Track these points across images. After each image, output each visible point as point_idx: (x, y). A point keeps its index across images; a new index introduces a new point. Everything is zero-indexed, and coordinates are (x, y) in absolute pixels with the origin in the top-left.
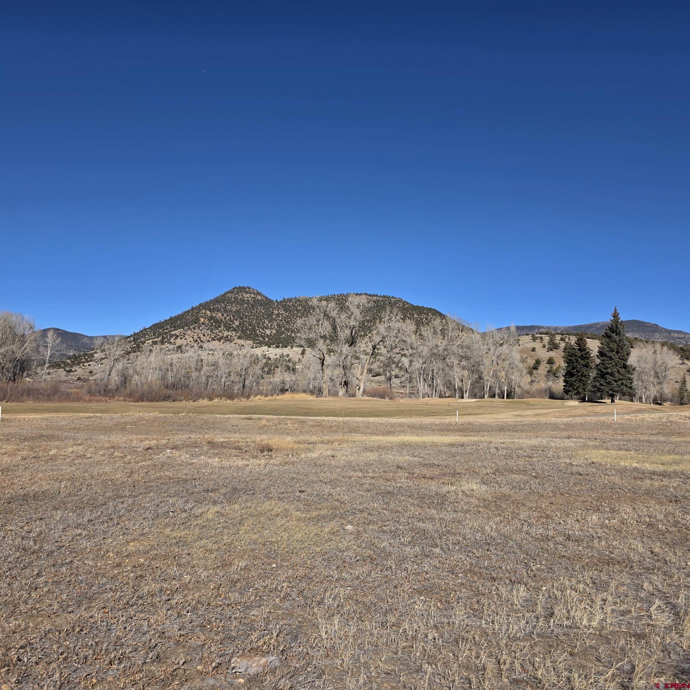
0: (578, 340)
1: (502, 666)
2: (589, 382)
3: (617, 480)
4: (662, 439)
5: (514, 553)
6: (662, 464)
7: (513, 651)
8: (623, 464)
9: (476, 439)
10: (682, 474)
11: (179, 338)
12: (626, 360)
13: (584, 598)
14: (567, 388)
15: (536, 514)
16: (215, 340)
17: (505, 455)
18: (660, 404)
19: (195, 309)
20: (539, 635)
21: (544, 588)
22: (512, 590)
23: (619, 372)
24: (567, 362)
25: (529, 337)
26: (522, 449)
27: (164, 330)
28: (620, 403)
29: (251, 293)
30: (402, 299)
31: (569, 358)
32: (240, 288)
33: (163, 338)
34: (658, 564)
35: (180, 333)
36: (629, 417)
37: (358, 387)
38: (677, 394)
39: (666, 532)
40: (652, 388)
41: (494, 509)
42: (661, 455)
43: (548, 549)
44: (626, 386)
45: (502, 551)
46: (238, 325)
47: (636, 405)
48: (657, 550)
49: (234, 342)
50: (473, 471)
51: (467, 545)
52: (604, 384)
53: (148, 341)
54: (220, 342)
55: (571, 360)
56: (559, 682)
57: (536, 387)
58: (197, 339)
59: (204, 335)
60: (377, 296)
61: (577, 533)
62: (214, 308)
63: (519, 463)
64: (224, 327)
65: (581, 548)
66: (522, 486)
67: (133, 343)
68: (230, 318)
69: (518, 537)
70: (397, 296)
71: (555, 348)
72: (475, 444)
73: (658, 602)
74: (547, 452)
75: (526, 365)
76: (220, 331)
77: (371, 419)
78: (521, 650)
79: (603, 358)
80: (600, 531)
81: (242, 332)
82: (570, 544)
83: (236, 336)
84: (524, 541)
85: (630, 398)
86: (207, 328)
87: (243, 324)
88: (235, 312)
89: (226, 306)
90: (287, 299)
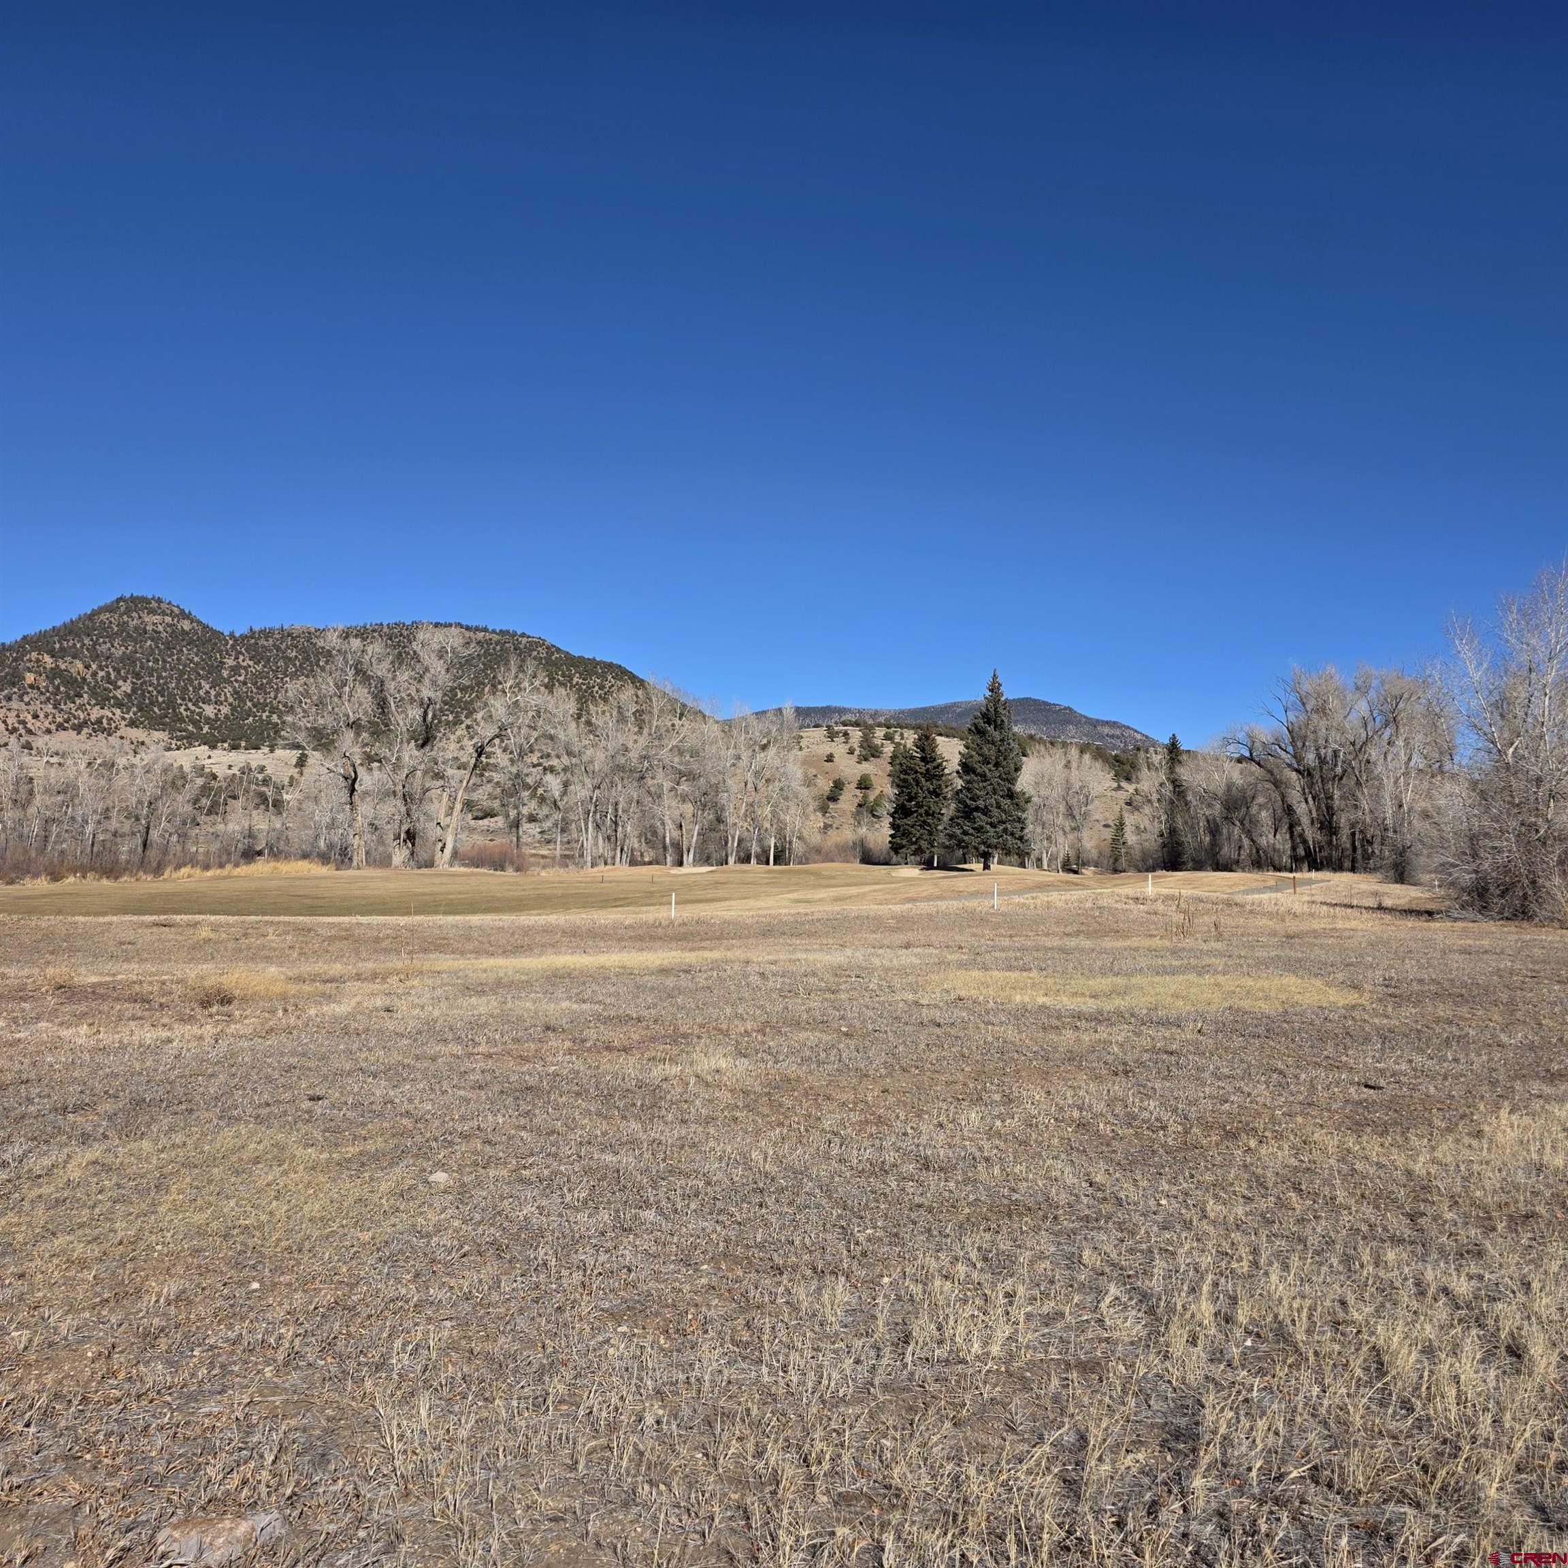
0: (920, 739)
1: (813, 1469)
2: (940, 828)
3: (1011, 1033)
4: (1087, 944)
5: (818, 1206)
6: (1092, 997)
7: (834, 1430)
8: (1018, 998)
9: (716, 955)
10: (1132, 1015)
12: (1012, 781)
13: (969, 1293)
14: (898, 840)
15: (855, 1117)
16: (65, 729)
17: (780, 990)
18: (1076, 872)
19: (11, 648)
20: (885, 1387)
21: (886, 1280)
22: (819, 1289)
23: (999, 807)
24: (898, 786)
25: (822, 731)
26: (814, 974)
28: (1002, 872)
29: (164, 614)
30: (544, 640)
31: (902, 776)
32: (133, 599)
34: (1106, 1208)
36: (1022, 900)
37: (440, 845)
38: (1107, 851)
39: (1114, 1138)
40: (1061, 839)
41: (766, 1111)
42: (1088, 979)
43: (888, 1190)
44: (1012, 834)
45: (791, 1204)
46: (129, 691)
47: (1031, 874)
48: (1098, 1179)
49: (118, 734)
50: (715, 1029)
51: (715, 1198)
52: (971, 831)
55: (905, 781)
56: (937, 1489)
57: (834, 838)
58: (16, 725)
59: (36, 717)
60: (485, 630)
61: (942, 1153)
62: (62, 649)
63: (812, 1005)
64: (90, 696)
65: (952, 1185)
66: (823, 1055)
68: (108, 673)
69: (822, 1170)
70: (535, 633)
71: (873, 756)
72: (716, 966)
73: (1113, 1290)
74: (867, 980)
75: (815, 791)
76: (81, 707)
77: (475, 919)
78: (851, 1427)
79: (968, 778)
80: (987, 1145)
81: (140, 710)
82: (932, 1179)
83: (124, 719)
84: (837, 1179)
85: (1019, 861)
86: (43, 698)
87: (143, 691)
88: (123, 659)
89: (95, 644)
90: (261, 632)
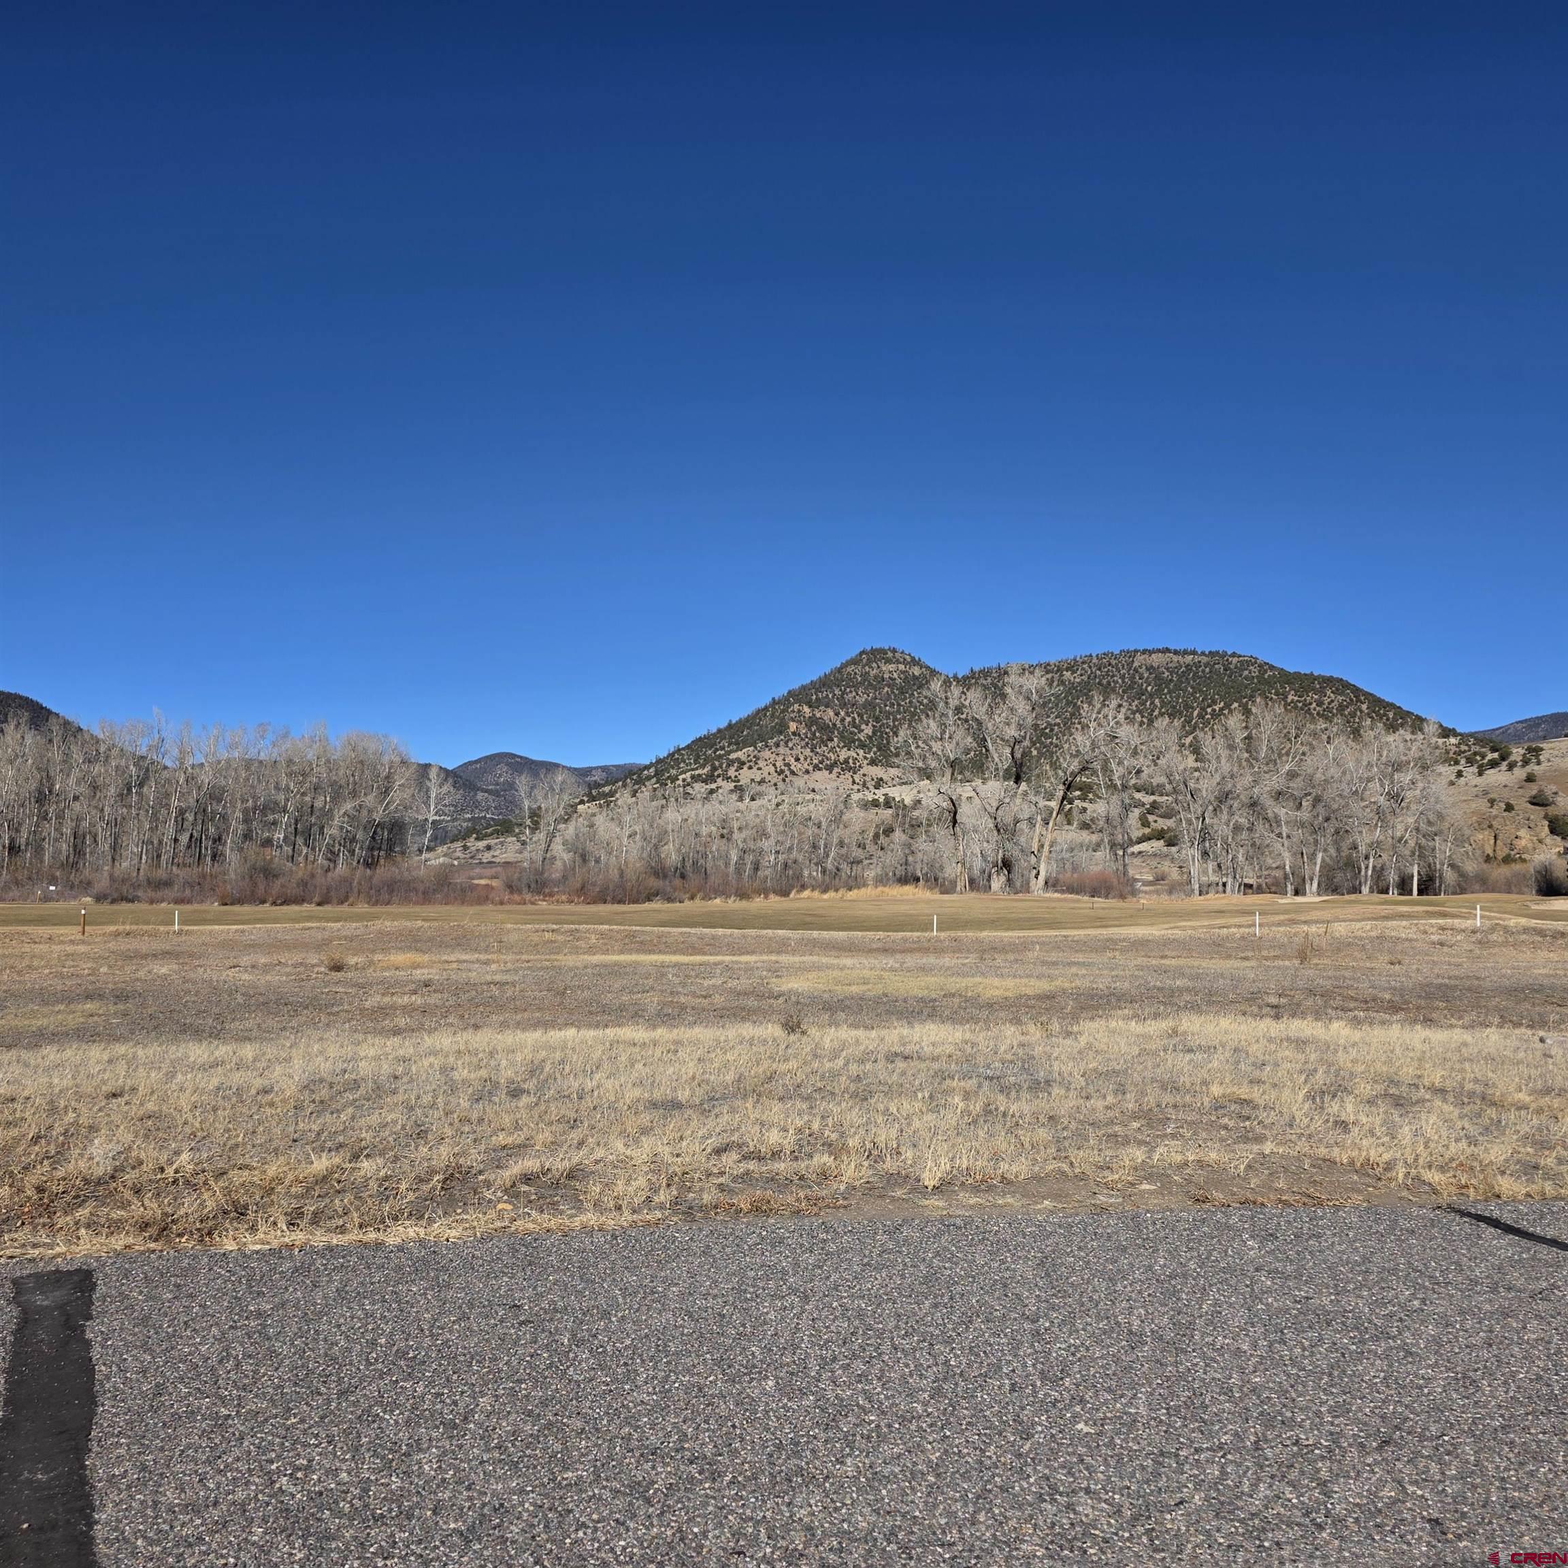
11: (745, 768)
16: (820, 769)
19: (779, 702)
27: (717, 750)
29: (898, 662)
30: (1256, 659)
32: (874, 651)
33: (714, 769)
35: (749, 756)
46: (870, 734)
49: (862, 772)
53: (683, 776)
54: (831, 773)
58: (783, 767)
59: (797, 760)
60: (1194, 653)
62: (817, 700)
64: (840, 740)
67: (654, 780)
68: (854, 719)
70: (1246, 651)
76: (832, 750)
81: (879, 749)
83: (865, 758)
86: (803, 743)
87: (882, 732)
88: (864, 706)
89: (844, 693)
90: (980, 672)
